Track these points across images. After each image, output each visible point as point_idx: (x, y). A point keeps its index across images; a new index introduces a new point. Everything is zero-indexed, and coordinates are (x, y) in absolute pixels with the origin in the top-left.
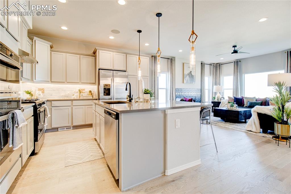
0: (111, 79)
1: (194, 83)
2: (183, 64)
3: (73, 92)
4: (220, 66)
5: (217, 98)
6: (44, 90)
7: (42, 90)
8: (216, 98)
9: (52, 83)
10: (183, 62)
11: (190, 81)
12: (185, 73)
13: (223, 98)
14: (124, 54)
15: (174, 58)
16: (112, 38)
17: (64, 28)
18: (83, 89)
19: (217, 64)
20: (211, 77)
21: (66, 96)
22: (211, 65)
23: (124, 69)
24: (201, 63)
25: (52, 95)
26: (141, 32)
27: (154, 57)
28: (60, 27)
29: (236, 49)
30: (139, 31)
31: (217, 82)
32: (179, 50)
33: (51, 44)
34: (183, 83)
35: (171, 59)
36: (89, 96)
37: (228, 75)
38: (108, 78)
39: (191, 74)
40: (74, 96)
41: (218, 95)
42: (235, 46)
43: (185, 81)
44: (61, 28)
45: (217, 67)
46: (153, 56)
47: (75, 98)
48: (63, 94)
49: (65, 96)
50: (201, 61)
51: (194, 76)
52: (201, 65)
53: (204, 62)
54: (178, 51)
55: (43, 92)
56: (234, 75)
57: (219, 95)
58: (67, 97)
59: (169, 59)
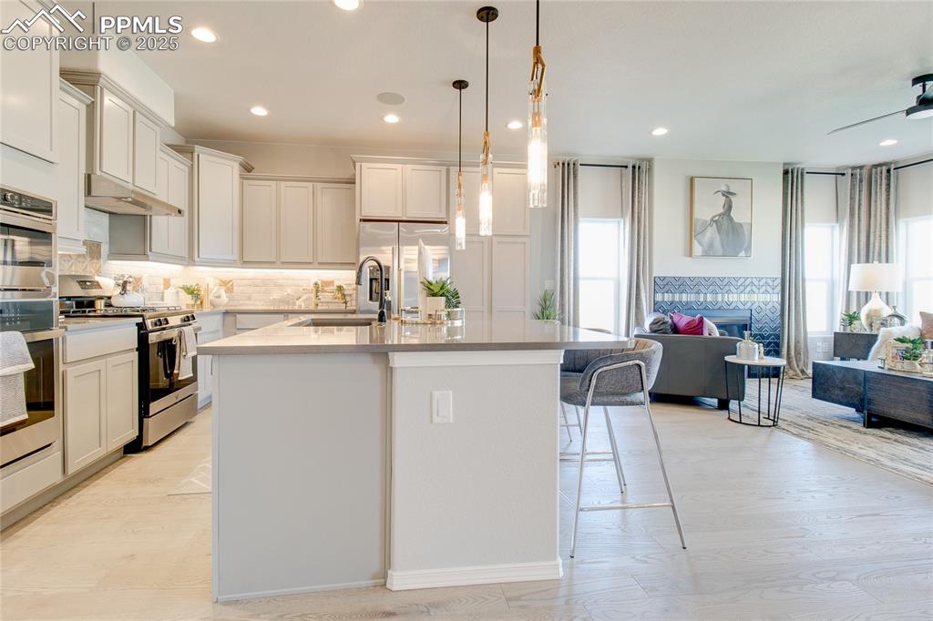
0: (391, 248)
1: (743, 254)
2: (692, 179)
3: (301, 289)
4: (889, 175)
5: (868, 316)
6: (232, 285)
7: (227, 285)
8: (863, 316)
9: (245, 266)
10: (691, 175)
11: (723, 246)
12: (697, 215)
14: (439, 168)
15: (650, 161)
16: (391, 119)
17: (259, 111)
18: (330, 280)
19: (876, 166)
21: (283, 302)
22: (843, 174)
23: (441, 216)
24: (786, 172)
25: (250, 298)
26: (467, 86)
27: (561, 164)
28: (248, 110)
30: (460, 85)
32: (652, 130)
33: (240, 158)
34: (691, 255)
35: (634, 167)
36: (337, 300)
38: (384, 248)
39: (731, 219)
40: (300, 300)
41: (876, 303)
42: (922, 80)
43: (697, 249)
44: (250, 112)
45: (875, 181)
46: (558, 164)
47: (303, 306)
48: (276, 295)
49: (281, 301)
50: (785, 164)
51: (746, 228)
52: (785, 180)
53: (802, 166)
54: (650, 133)
55: (229, 291)
57: (878, 307)
58: (288, 303)
59: (626, 167)
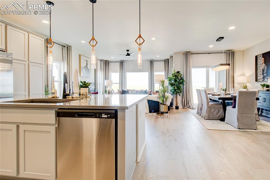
1: (89, 76)
2: (80, 55)
4: (108, 63)
5: (108, 91)
10: (80, 54)
11: (86, 74)
12: (81, 65)
13: (113, 90)
15: (71, 47)
19: (106, 61)
20: (102, 72)
22: (102, 61)
29: (129, 52)
31: (106, 77)
37: (115, 72)
39: (87, 67)
42: (128, 51)
43: (82, 75)
45: (106, 63)
51: (90, 70)
56: (120, 73)
57: (109, 89)
59: (65, 47)
